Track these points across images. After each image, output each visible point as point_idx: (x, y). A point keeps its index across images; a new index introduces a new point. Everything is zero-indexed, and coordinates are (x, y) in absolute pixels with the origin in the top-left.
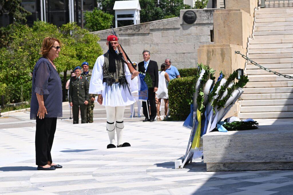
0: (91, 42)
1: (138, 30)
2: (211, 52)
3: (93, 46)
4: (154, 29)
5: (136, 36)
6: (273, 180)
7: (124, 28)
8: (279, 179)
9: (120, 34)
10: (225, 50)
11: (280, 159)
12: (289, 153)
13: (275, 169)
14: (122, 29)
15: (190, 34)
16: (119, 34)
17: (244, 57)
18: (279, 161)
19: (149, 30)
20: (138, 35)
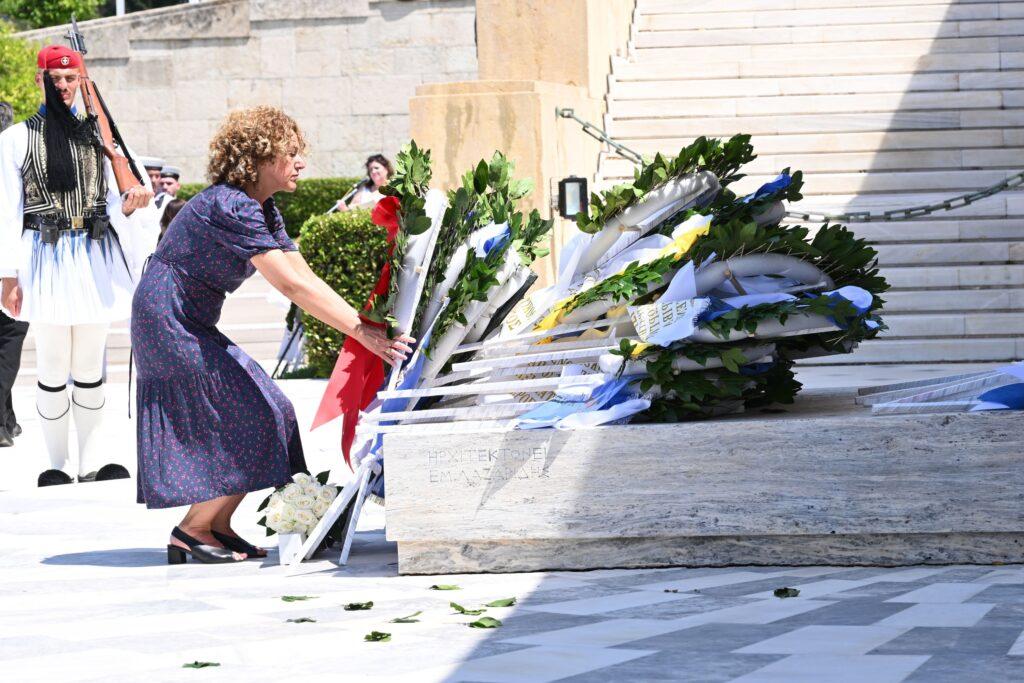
0: (16, 71)
1: (204, 24)
2: (463, 111)
3: (25, 85)
4: (266, 21)
5: (196, 46)
6: (645, 607)
7: (148, 15)
8: (672, 602)
9: (133, 38)
10: (515, 105)
11: (680, 525)
12: (712, 501)
13: (659, 564)
14: (143, 19)
15: (407, 42)
16: (131, 42)
17: (590, 129)
18: (674, 534)
19: (248, 24)
20: (205, 41)
